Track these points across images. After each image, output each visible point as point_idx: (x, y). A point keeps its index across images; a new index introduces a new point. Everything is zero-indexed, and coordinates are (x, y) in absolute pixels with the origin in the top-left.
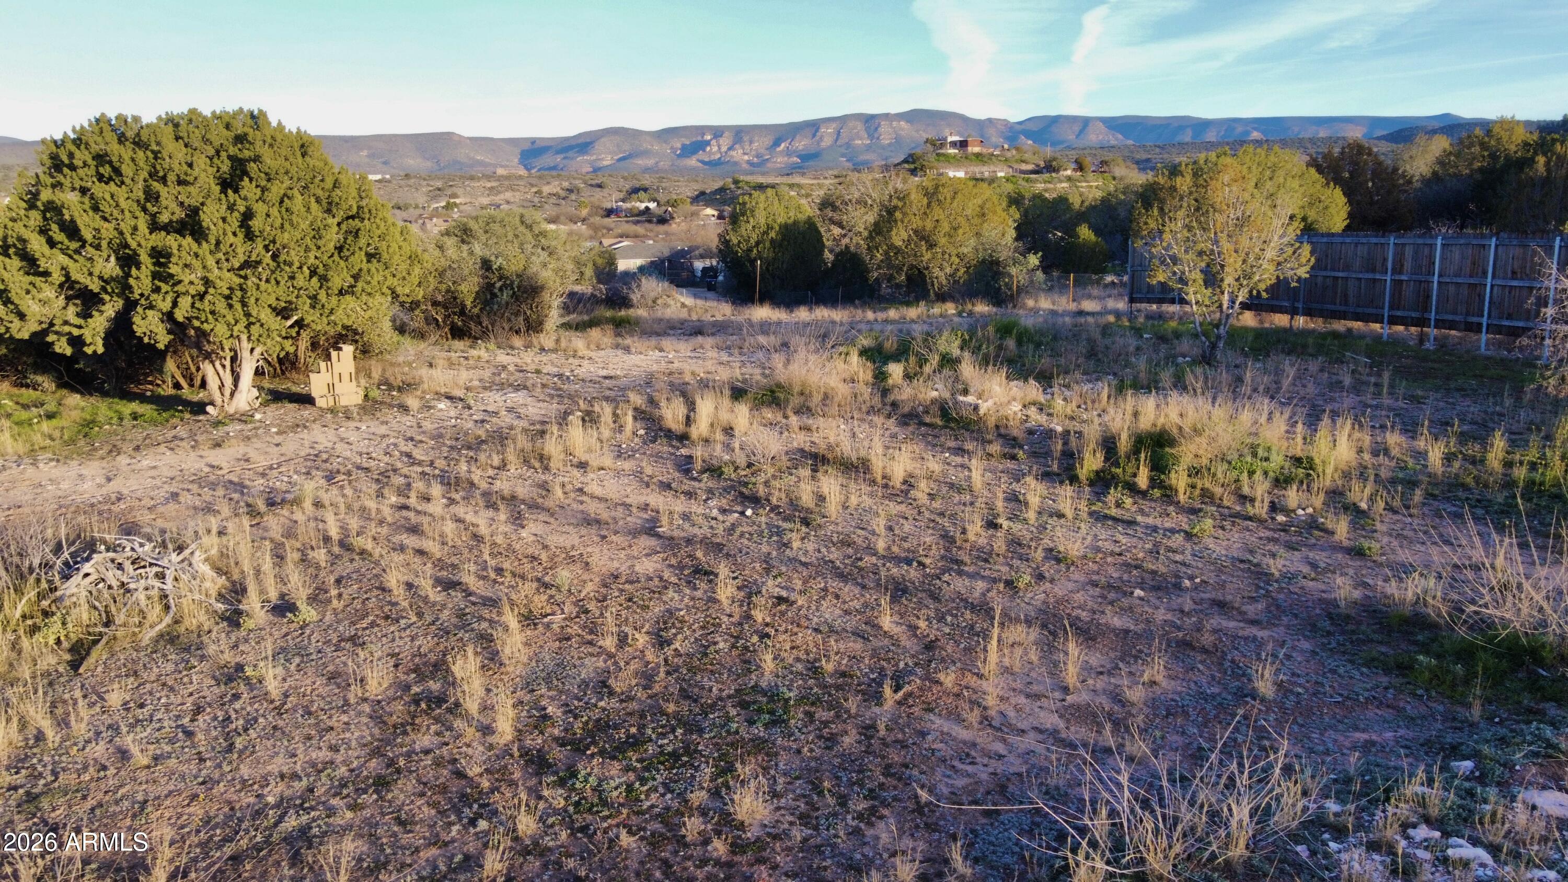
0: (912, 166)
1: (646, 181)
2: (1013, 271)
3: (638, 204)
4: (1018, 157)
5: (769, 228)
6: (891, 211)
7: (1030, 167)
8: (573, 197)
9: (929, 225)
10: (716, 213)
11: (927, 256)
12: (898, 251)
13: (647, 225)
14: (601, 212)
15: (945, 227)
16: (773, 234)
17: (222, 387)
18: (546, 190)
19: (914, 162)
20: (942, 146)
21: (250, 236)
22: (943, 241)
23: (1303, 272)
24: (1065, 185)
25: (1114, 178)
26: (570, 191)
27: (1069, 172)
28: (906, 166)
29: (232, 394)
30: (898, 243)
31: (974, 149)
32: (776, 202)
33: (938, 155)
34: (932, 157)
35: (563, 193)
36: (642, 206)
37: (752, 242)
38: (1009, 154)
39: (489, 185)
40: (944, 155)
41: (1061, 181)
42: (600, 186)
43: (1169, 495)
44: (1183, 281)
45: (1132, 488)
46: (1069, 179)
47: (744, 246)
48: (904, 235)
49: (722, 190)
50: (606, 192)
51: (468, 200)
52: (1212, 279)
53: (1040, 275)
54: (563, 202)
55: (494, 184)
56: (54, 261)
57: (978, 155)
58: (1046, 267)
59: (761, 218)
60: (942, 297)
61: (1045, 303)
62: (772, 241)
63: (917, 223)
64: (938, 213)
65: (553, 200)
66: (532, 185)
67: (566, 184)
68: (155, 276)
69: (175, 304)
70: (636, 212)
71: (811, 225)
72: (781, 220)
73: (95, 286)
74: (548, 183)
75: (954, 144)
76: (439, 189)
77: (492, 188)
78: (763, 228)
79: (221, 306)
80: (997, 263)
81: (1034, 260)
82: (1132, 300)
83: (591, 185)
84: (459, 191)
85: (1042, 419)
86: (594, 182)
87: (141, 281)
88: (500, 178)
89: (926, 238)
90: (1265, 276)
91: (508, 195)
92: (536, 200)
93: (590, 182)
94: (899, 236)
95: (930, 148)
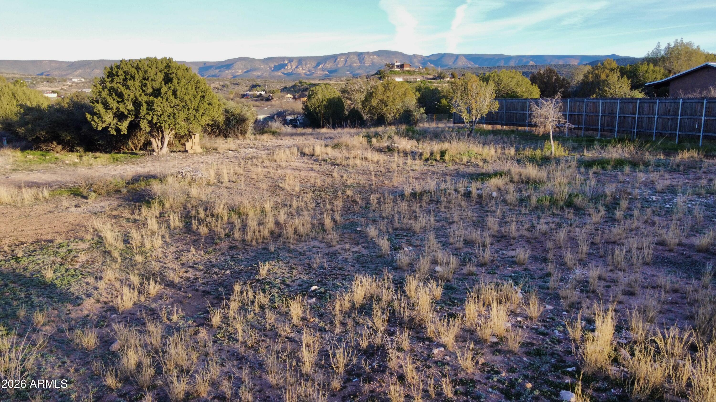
0: (379, 76)
1: (259, 82)
2: (415, 114)
3: (256, 92)
4: (426, 72)
5: (323, 100)
6: (371, 94)
7: (431, 77)
8: (225, 89)
9: (385, 98)
10: (292, 96)
11: (385, 109)
12: (374, 107)
13: (262, 102)
14: (240, 96)
15: (391, 99)
16: (325, 103)
17: (158, 146)
18: (213, 85)
19: (380, 74)
20: (393, 67)
21: (176, 97)
22: (390, 104)
23: (496, 109)
24: (447, 84)
26: (224, 86)
27: (448, 79)
28: (377, 76)
29: (161, 149)
30: (374, 105)
31: (407, 68)
32: (326, 90)
33: (391, 71)
34: (388, 72)
35: (220, 87)
36: (258, 93)
37: (317, 106)
38: (422, 71)
40: (393, 71)
41: (445, 83)
42: (237, 84)
43: (444, 161)
44: (461, 112)
45: (436, 160)
46: (448, 82)
47: (313, 107)
48: (376, 102)
49: (294, 86)
50: (240, 87)
52: (469, 111)
53: (425, 116)
54: (221, 91)
56: (114, 104)
57: (408, 71)
58: (427, 112)
59: (320, 96)
60: (390, 124)
61: (426, 125)
62: (324, 105)
63: (381, 97)
64: (388, 93)
65: (216, 90)
67: (222, 83)
68: (147, 109)
69: (152, 118)
70: (255, 96)
71: (339, 99)
72: (327, 97)
73: (126, 113)
74: (213, 83)
75: (398, 66)
78: (321, 100)
79: (167, 118)
80: (410, 111)
81: (423, 110)
82: (454, 123)
83: (233, 84)
85: (416, 149)
86: (234, 82)
87: (144, 110)
89: (384, 103)
90: (485, 111)
94: (374, 102)
95: (387, 68)
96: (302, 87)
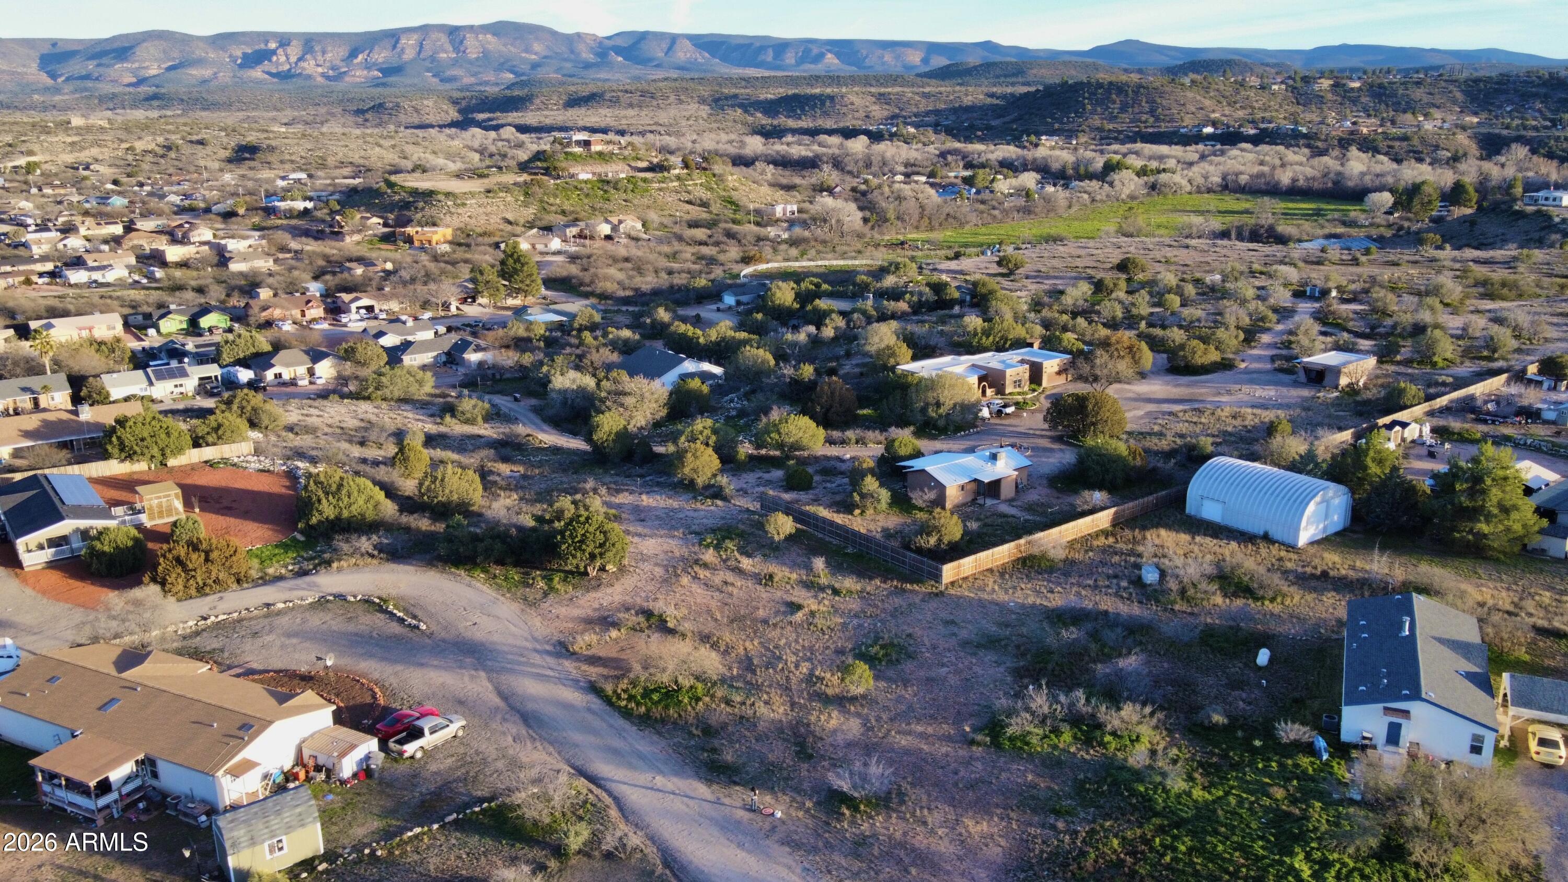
0: (545, 165)
1: (252, 138)
4: (634, 154)
7: (644, 164)
8: (173, 155)
16: (613, 436)
18: (140, 146)
19: (545, 161)
20: (569, 144)
22: (700, 471)
24: (675, 184)
25: (714, 175)
26: (169, 148)
27: (677, 171)
28: (539, 164)
31: (596, 148)
32: (610, 419)
33: (566, 153)
34: (561, 157)
35: (160, 151)
36: (300, 205)
37: (605, 440)
38: (626, 153)
39: (69, 140)
40: (571, 153)
41: (672, 181)
42: (201, 143)
46: (678, 178)
47: (600, 446)
49: (378, 193)
50: (209, 150)
51: (48, 158)
54: (162, 161)
55: (76, 139)
57: (600, 154)
62: (613, 439)
63: (691, 466)
65: (150, 158)
66: (122, 141)
67: (160, 140)
72: (614, 429)
74: (140, 138)
75: (578, 143)
76: (10, 145)
77: (73, 144)
78: (608, 433)
80: (721, 486)
83: (191, 142)
84: (36, 148)
88: (79, 131)
89: (695, 471)
90: (789, 532)
91: (95, 151)
92: (130, 158)
93: (189, 138)
94: (686, 470)
95: (558, 147)
96: (397, 198)
